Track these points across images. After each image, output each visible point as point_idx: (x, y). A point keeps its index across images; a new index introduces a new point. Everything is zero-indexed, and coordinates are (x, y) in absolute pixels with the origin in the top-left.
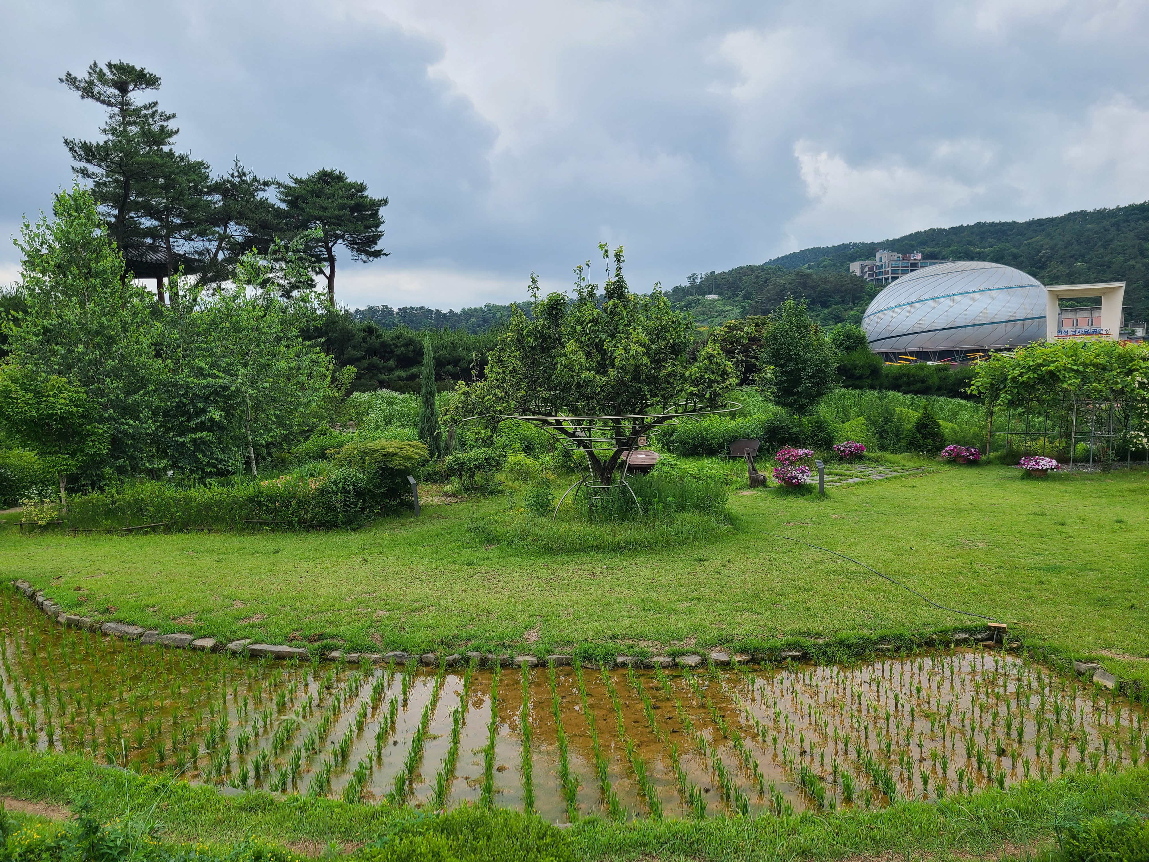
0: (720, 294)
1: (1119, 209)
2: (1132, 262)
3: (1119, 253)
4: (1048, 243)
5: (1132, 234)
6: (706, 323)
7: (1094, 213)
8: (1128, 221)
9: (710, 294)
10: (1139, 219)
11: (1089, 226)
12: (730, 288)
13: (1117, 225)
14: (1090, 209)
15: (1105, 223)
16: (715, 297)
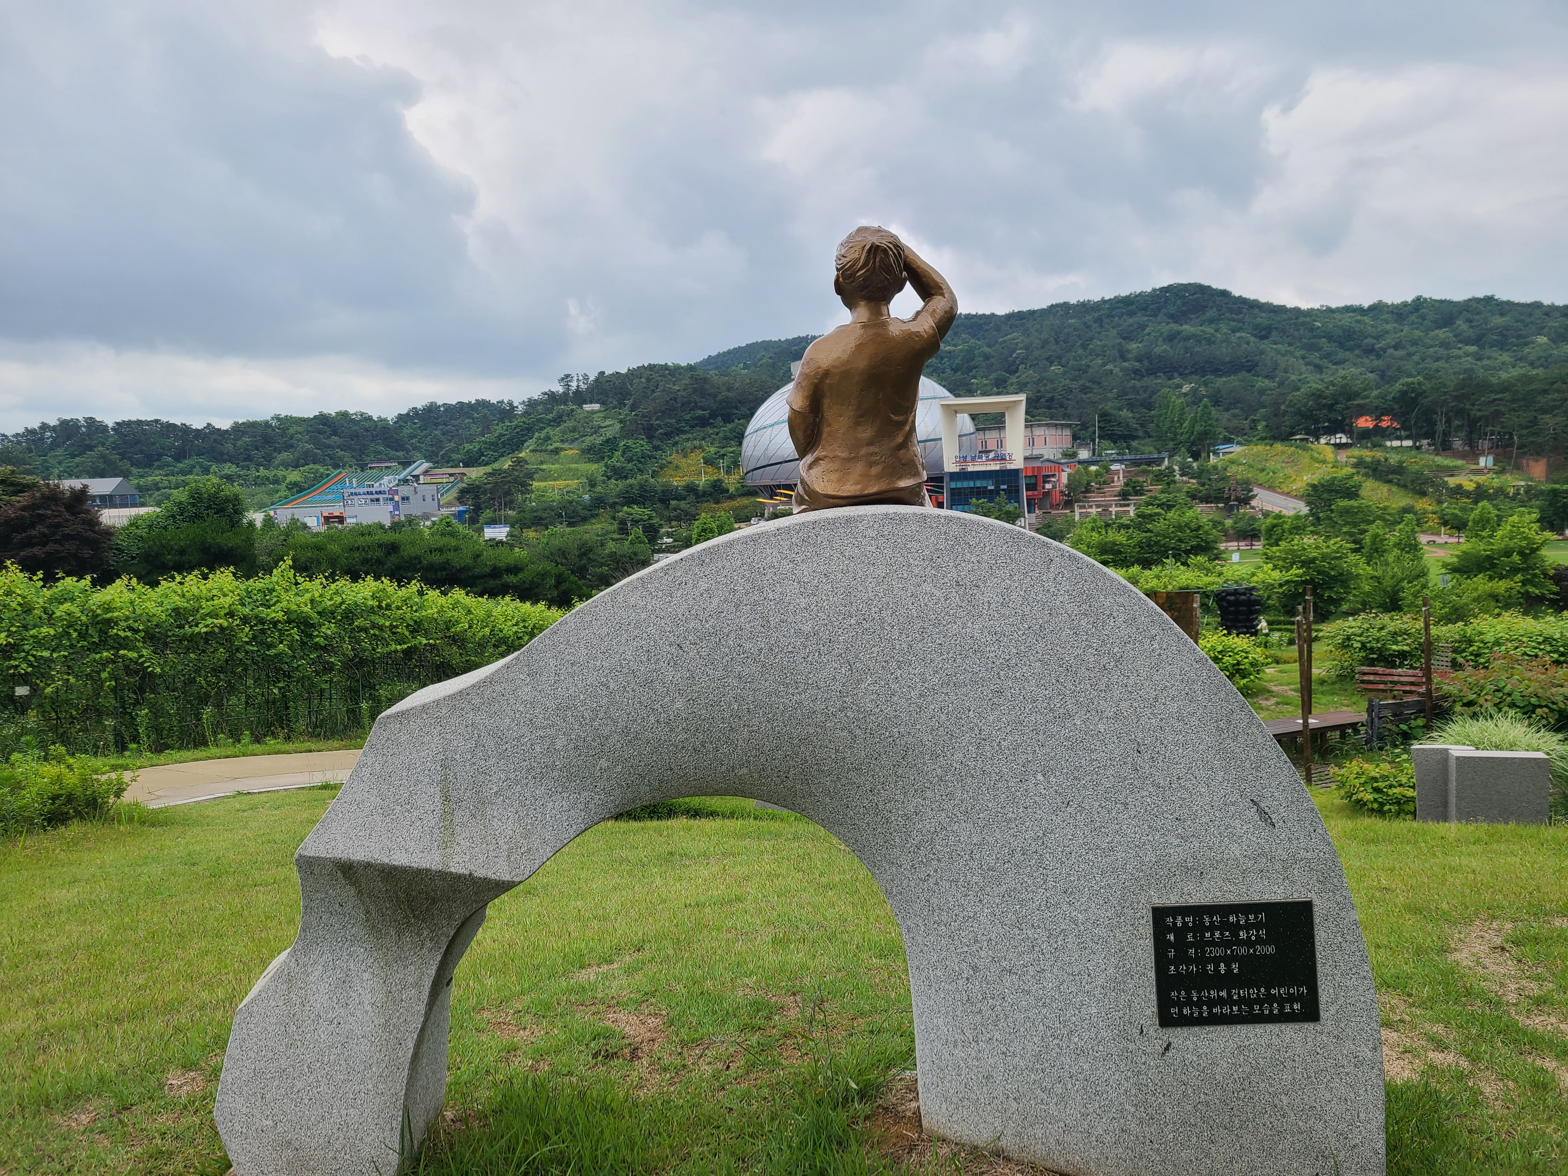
0: (603, 403)
1: (1104, 301)
2: (1109, 367)
3: (1097, 355)
4: (1023, 341)
5: (1115, 331)
6: (576, 443)
7: (1077, 305)
8: (1112, 316)
9: (591, 402)
10: (1123, 314)
11: (1070, 321)
12: (616, 394)
13: (1099, 321)
14: (1073, 301)
15: (1088, 318)
16: (596, 407)
